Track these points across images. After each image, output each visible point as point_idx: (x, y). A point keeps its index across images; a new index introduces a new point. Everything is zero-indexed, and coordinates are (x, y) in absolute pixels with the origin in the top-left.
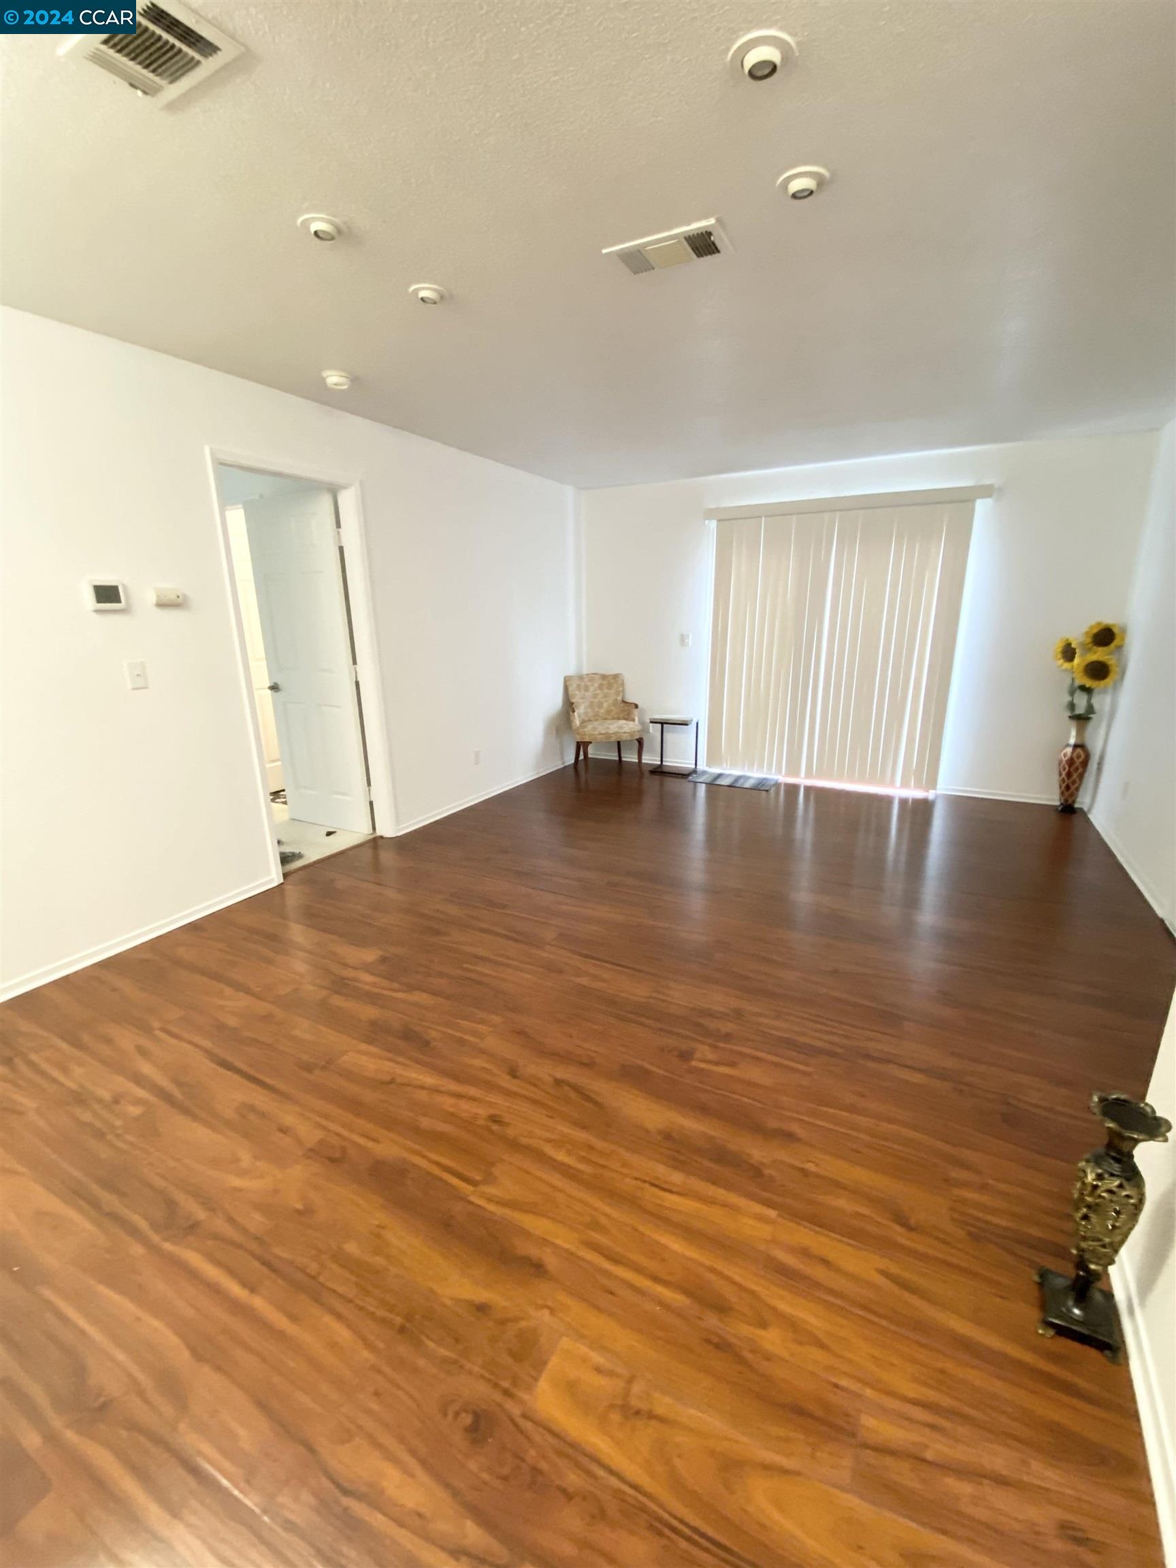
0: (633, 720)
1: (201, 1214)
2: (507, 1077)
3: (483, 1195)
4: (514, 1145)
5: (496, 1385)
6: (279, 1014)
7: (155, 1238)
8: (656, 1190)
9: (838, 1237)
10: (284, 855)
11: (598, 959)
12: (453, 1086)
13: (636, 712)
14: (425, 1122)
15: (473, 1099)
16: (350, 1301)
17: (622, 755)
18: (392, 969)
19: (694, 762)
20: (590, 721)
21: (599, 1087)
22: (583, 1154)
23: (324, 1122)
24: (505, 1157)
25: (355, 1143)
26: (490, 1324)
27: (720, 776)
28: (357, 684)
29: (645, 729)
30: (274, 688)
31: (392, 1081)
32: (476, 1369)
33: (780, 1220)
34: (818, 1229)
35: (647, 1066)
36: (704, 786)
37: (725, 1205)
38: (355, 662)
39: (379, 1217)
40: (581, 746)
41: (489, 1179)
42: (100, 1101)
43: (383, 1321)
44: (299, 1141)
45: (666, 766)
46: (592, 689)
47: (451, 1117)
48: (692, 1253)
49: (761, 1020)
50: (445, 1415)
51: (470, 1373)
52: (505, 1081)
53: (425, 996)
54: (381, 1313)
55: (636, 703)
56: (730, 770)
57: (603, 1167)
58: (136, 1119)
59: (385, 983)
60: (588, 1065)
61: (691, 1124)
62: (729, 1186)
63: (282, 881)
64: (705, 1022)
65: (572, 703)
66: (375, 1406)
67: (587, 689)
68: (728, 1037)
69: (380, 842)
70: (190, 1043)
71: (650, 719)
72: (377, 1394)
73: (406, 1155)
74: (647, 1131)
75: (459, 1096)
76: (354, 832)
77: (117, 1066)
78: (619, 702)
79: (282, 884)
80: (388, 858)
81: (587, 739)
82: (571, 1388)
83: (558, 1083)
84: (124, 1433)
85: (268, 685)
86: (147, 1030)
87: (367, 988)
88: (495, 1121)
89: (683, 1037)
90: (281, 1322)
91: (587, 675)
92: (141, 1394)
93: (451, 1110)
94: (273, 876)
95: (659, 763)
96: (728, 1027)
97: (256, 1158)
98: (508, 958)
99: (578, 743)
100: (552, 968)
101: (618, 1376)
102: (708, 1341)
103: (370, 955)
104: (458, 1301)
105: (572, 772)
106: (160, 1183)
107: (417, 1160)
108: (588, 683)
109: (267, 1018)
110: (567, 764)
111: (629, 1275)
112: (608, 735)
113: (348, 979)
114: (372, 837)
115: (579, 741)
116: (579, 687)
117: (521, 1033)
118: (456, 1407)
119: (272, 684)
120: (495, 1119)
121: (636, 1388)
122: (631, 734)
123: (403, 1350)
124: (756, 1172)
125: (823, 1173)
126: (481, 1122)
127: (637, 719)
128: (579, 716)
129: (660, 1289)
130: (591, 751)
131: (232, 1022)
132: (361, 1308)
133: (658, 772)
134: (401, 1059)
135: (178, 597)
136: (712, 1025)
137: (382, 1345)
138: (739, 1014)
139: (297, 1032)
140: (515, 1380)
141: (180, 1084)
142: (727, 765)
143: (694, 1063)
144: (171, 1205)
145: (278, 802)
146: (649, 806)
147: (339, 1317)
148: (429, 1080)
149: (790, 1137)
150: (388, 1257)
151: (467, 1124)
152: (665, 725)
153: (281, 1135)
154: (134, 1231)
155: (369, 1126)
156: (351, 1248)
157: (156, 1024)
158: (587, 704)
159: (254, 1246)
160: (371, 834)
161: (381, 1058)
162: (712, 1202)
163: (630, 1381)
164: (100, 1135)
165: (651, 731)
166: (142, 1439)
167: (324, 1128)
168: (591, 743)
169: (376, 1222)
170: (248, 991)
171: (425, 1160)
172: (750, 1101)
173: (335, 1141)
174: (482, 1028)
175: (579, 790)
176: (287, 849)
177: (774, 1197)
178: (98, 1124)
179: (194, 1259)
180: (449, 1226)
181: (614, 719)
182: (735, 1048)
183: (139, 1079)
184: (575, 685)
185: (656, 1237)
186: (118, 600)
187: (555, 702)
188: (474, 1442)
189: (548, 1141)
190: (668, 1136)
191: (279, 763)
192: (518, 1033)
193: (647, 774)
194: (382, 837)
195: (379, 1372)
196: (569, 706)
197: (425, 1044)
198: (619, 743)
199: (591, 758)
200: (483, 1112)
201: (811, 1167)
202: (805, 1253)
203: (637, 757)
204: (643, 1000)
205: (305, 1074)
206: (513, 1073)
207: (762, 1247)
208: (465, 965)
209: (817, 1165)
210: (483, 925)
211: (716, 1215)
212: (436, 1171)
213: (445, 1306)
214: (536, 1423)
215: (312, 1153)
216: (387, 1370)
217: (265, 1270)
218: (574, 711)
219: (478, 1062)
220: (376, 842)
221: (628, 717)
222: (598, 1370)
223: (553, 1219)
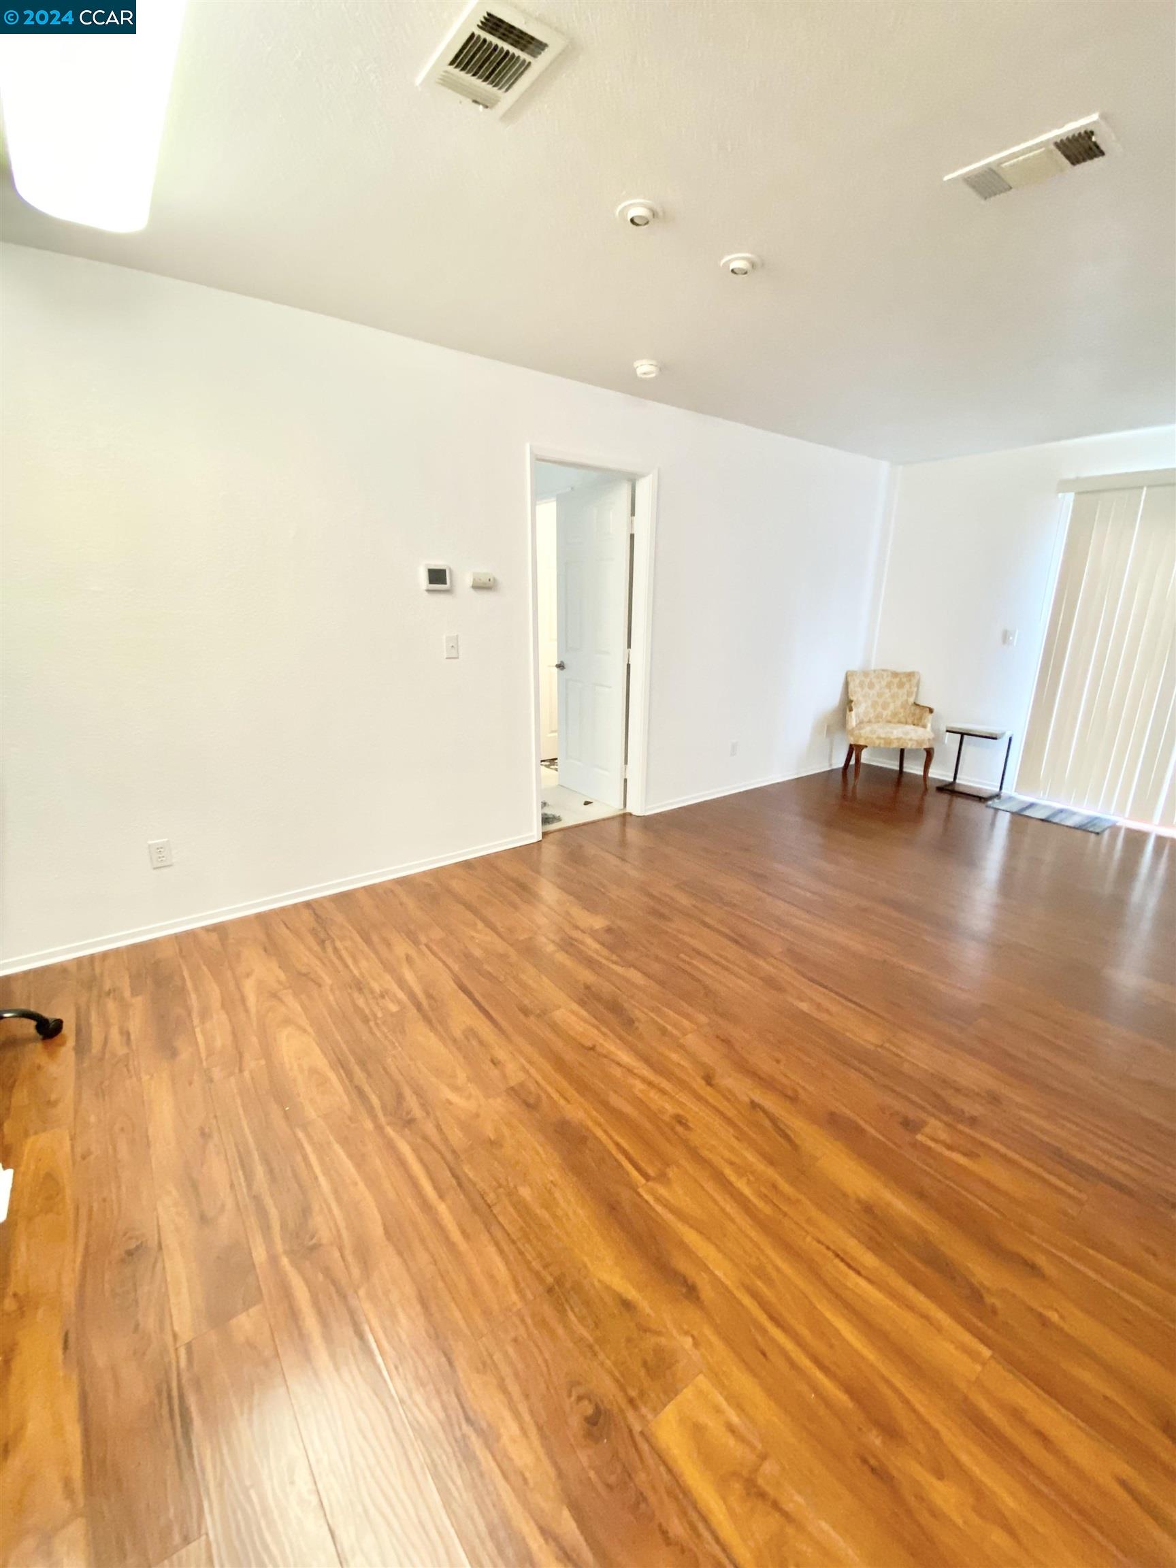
0: (924, 726)
1: (418, 1113)
2: (703, 1083)
3: (652, 1192)
4: (695, 1155)
5: (622, 1388)
6: (514, 956)
7: (382, 1120)
8: (842, 1266)
9: (1072, 1416)
10: (546, 817)
11: (825, 987)
12: (646, 1072)
13: (930, 717)
14: (615, 1100)
15: (663, 1092)
16: (514, 1242)
17: (905, 765)
18: (616, 940)
19: (999, 785)
20: (869, 722)
21: (797, 1125)
22: (763, 1190)
23: (528, 1066)
24: (683, 1162)
25: (549, 1096)
26: (632, 1325)
27: (1031, 805)
28: (629, 666)
29: (937, 738)
30: (561, 666)
31: (593, 1048)
32: (608, 1363)
33: (993, 1363)
34: (1045, 1396)
35: (862, 1123)
36: (1007, 816)
37: (926, 1317)
38: (629, 646)
39: (553, 1174)
40: (855, 750)
41: (662, 1178)
42: (372, 992)
43: (537, 1275)
44: (504, 1076)
45: (959, 784)
46: (877, 687)
47: (639, 1103)
48: (870, 1355)
49: (1023, 1114)
50: (570, 1396)
51: (602, 1364)
52: (699, 1084)
53: (639, 975)
54: (536, 1265)
55: (931, 706)
56: (1045, 801)
57: (785, 1214)
58: (392, 1015)
59: (605, 952)
60: (792, 1099)
61: (900, 1205)
62: (931, 1295)
63: (541, 839)
64: (946, 1094)
65: (852, 701)
66: (511, 1351)
67: (871, 686)
68: (973, 1121)
69: (629, 818)
70: (444, 963)
71: (947, 728)
72: (515, 1340)
73: (590, 1124)
74: (845, 1195)
75: (650, 1084)
76: (607, 806)
77: (389, 968)
78: (910, 704)
79: (540, 841)
80: (633, 834)
81: (862, 743)
82: (697, 1431)
83: (754, 1105)
84: (321, 1277)
85: (556, 663)
86: (416, 942)
87: (590, 953)
88: (680, 1123)
89: (912, 1102)
90: (456, 1236)
91: (875, 671)
92: (341, 1249)
93: (640, 1095)
94: (533, 833)
95: (952, 780)
96: (974, 1108)
97: (469, 1080)
98: (726, 959)
99: (851, 745)
100: (771, 983)
101: (753, 1448)
102: (865, 1461)
103: (599, 923)
104: (608, 1288)
105: (839, 777)
106: (398, 1077)
107: (599, 1133)
108: (874, 680)
109: (503, 957)
110: (835, 767)
111: (789, 1346)
112: (888, 741)
113: (576, 940)
114: (622, 812)
115: (852, 743)
116: (861, 685)
117: (727, 1042)
118: (581, 1390)
119: (559, 663)
120: (680, 1120)
121: (769, 1468)
122: (919, 742)
123: (548, 1311)
124: (975, 1296)
125: (1066, 1328)
126: (666, 1118)
127: (929, 725)
128: (857, 715)
129: (819, 1375)
130: (865, 757)
131: (478, 953)
132: (521, 1253)
133: (948, 790)
134: (604, 1029)
135: (490, 580)
136: (957, 1102)
137: (530, 1296)
138: (994, 1099)
139: (523, 977)
140: (642, 1393)
141: (429, 996)
142: (1044, 794)
143: (919, 1137)
144: (400, 1097)
145: (552, 769)
146: (931, 826)
147: (501, 1251)
148: (625, 1057)
149: (1032, 1269)
150: (554, 1216)
151: (654, 1116)
152: (965, 737)
153: (492, 1066)
154: (371, 1110)
155: (564, 1084)
156: (525, 1192)
157: (423, 939)
158: (870, 703)
159: (449, 1157)
160: (621, 810)
161: (585, 1021)
162: (910, 1307)
163: (763, 1457)
164: (366, 1020)
165: (946, 741)
166: (332, 1289)
167: (527, 1072)
168: (866, 746)
169: (551, 1178)
170: (493, 928)
171: (606, 1135)
172: (986, 1207)
173: (532, 1087)
174: (686, 1023)
175: (844, 797)
176: (549, 811)
177: (990, 1332)
178: (367, 1011)
179: (405, 1148)
180: (614, 1209)
181: (900, 722)
182: (978, 1136)
183: (401, 982)
184: (857, 681)
185: (828, 1315)
186: (445, 583)
187: (833, 699)
188: (589, 1435)
189: (732, 1163)
190: (868, 1209)
191: (556, 734)
192: (723, 1040)
193: (932, 791)
194: (631, 814)
195: (523, 1321)
196: (847, 704)
197: (629, 1023)
198: (902, 751)
199: (864, 764)
200: (670, 1109)
201: (1054, 1317)
202: (1017, 1415)
203: (923, 769)
204: (872, 1048)
205: (522, 1017)
206: (709, 1080)
207: (963, 1386)
208: (682, 955)
209: (1062, 1317)
210: (707, 920)
211: (910, 1322)
212: (614, 1151)
213: (593, 1285)
214: (653, 1448)
215: (514, 1092)
216: (529, 1321)
217: (454, 1182)
218: (851, 710)
219: (674, 1057)
220: (625, 818)
221: (918, 722)
222: (731, 1429)
223: (717, 1246)
